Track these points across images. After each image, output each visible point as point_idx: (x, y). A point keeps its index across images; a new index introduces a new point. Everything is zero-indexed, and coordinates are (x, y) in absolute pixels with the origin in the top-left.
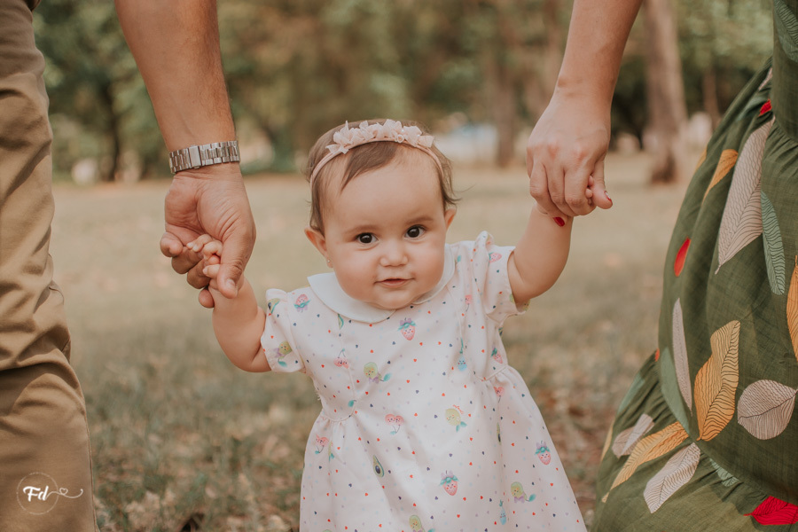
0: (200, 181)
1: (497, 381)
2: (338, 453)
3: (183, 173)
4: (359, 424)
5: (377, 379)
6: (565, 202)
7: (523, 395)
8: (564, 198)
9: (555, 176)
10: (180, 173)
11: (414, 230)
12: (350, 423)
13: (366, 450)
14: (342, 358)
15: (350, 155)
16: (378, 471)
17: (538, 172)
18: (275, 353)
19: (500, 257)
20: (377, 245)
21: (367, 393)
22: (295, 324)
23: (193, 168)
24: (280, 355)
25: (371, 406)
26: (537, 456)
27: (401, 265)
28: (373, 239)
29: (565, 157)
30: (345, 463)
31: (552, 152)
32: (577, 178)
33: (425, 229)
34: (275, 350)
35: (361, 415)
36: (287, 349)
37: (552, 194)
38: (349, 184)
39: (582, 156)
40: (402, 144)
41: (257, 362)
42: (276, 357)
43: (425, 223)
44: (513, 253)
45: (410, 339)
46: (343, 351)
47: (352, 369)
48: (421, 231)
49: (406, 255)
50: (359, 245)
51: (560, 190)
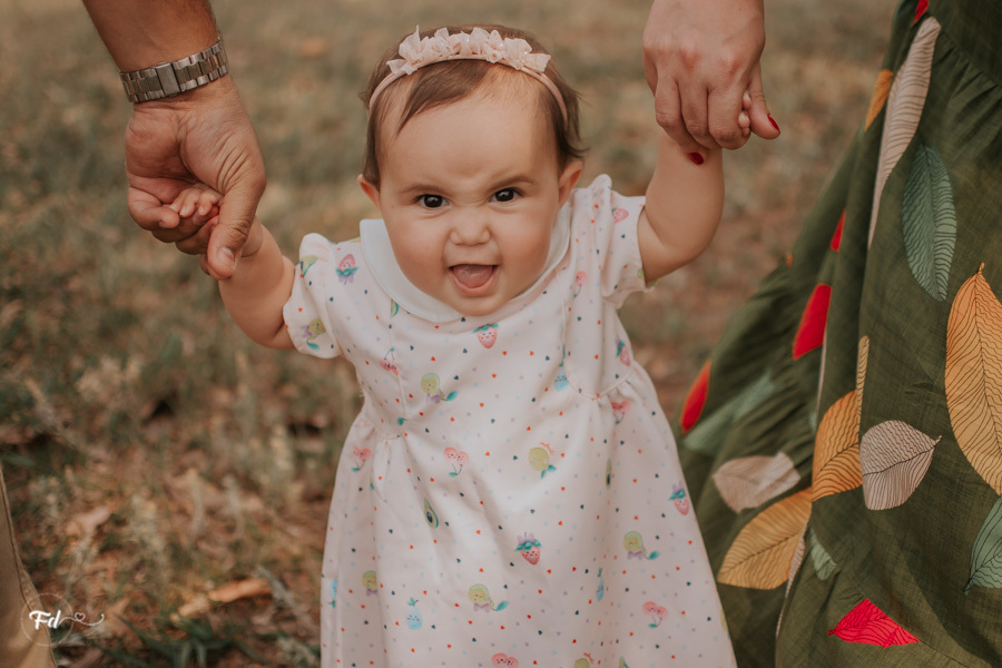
0: (181, 113)
1: (619, 393)
2: (379, 484)
3: (151, 104)
4: (408, 451)
5: (438, 398)
6: (708, 133)
7: (654, 413)
8: (707, 128)
9: (694, 96)
10: (144, 105)
11: (506, 194)
12: (397, 445)
13: (415, 488)
14: (390, 359)
15: (417, 76)
16: (430, 519)
17: (666, 90)
18: (303, 332)
19: (626, 214)
20: (447, 211)
21: (421, 414)
22: (332, 299)
23: (168, 96)
24: (310, 334)
25: (427, 431)
26: (672, 503)
27: (479, 244)
28: (444, 202)
29: (707, 69)
30: (386, 501)
31: (688, 62)
32: (726, 101)
33: (521, 194)
34: (302, 328)
35: (412, 439)
36: (318, 327)
37: (689, 123)
38: (409, 123)
39: (735, 67)
40: (497, 63)
41: (280, 339)
42: (304, 336)
43: (523, 186)
44: (644, 208)
45: (489, 346)
46: (392, 350)
47: (404, 378)
48: (515, 195)
49: (488, 229)
50: (420, 211)
51: (702, 118)
